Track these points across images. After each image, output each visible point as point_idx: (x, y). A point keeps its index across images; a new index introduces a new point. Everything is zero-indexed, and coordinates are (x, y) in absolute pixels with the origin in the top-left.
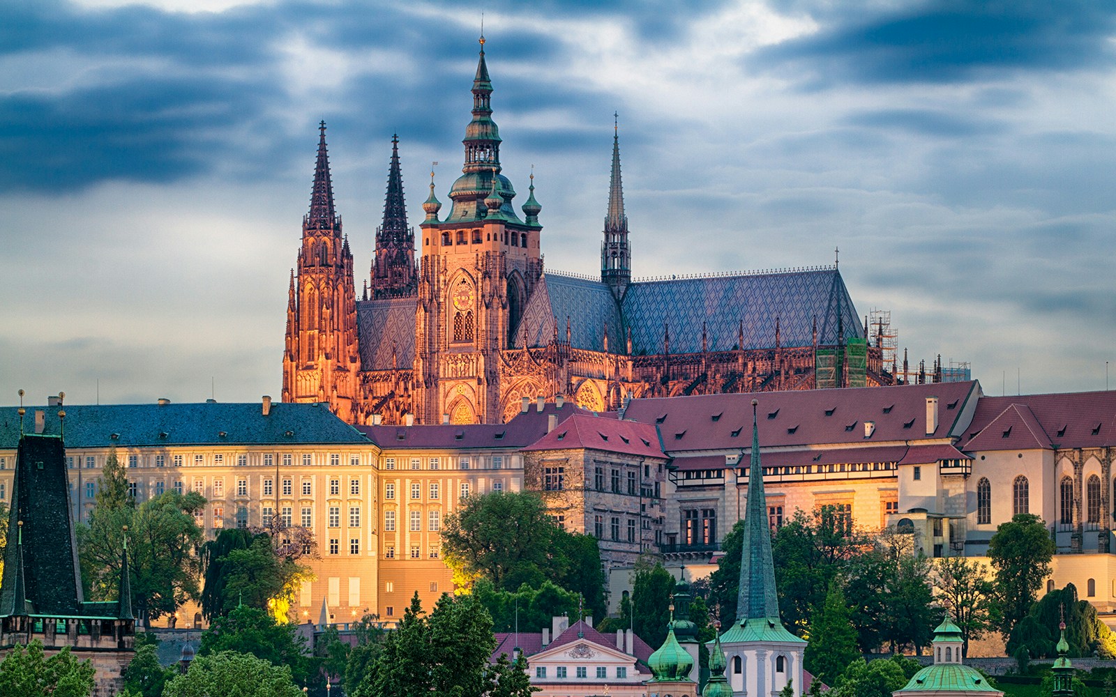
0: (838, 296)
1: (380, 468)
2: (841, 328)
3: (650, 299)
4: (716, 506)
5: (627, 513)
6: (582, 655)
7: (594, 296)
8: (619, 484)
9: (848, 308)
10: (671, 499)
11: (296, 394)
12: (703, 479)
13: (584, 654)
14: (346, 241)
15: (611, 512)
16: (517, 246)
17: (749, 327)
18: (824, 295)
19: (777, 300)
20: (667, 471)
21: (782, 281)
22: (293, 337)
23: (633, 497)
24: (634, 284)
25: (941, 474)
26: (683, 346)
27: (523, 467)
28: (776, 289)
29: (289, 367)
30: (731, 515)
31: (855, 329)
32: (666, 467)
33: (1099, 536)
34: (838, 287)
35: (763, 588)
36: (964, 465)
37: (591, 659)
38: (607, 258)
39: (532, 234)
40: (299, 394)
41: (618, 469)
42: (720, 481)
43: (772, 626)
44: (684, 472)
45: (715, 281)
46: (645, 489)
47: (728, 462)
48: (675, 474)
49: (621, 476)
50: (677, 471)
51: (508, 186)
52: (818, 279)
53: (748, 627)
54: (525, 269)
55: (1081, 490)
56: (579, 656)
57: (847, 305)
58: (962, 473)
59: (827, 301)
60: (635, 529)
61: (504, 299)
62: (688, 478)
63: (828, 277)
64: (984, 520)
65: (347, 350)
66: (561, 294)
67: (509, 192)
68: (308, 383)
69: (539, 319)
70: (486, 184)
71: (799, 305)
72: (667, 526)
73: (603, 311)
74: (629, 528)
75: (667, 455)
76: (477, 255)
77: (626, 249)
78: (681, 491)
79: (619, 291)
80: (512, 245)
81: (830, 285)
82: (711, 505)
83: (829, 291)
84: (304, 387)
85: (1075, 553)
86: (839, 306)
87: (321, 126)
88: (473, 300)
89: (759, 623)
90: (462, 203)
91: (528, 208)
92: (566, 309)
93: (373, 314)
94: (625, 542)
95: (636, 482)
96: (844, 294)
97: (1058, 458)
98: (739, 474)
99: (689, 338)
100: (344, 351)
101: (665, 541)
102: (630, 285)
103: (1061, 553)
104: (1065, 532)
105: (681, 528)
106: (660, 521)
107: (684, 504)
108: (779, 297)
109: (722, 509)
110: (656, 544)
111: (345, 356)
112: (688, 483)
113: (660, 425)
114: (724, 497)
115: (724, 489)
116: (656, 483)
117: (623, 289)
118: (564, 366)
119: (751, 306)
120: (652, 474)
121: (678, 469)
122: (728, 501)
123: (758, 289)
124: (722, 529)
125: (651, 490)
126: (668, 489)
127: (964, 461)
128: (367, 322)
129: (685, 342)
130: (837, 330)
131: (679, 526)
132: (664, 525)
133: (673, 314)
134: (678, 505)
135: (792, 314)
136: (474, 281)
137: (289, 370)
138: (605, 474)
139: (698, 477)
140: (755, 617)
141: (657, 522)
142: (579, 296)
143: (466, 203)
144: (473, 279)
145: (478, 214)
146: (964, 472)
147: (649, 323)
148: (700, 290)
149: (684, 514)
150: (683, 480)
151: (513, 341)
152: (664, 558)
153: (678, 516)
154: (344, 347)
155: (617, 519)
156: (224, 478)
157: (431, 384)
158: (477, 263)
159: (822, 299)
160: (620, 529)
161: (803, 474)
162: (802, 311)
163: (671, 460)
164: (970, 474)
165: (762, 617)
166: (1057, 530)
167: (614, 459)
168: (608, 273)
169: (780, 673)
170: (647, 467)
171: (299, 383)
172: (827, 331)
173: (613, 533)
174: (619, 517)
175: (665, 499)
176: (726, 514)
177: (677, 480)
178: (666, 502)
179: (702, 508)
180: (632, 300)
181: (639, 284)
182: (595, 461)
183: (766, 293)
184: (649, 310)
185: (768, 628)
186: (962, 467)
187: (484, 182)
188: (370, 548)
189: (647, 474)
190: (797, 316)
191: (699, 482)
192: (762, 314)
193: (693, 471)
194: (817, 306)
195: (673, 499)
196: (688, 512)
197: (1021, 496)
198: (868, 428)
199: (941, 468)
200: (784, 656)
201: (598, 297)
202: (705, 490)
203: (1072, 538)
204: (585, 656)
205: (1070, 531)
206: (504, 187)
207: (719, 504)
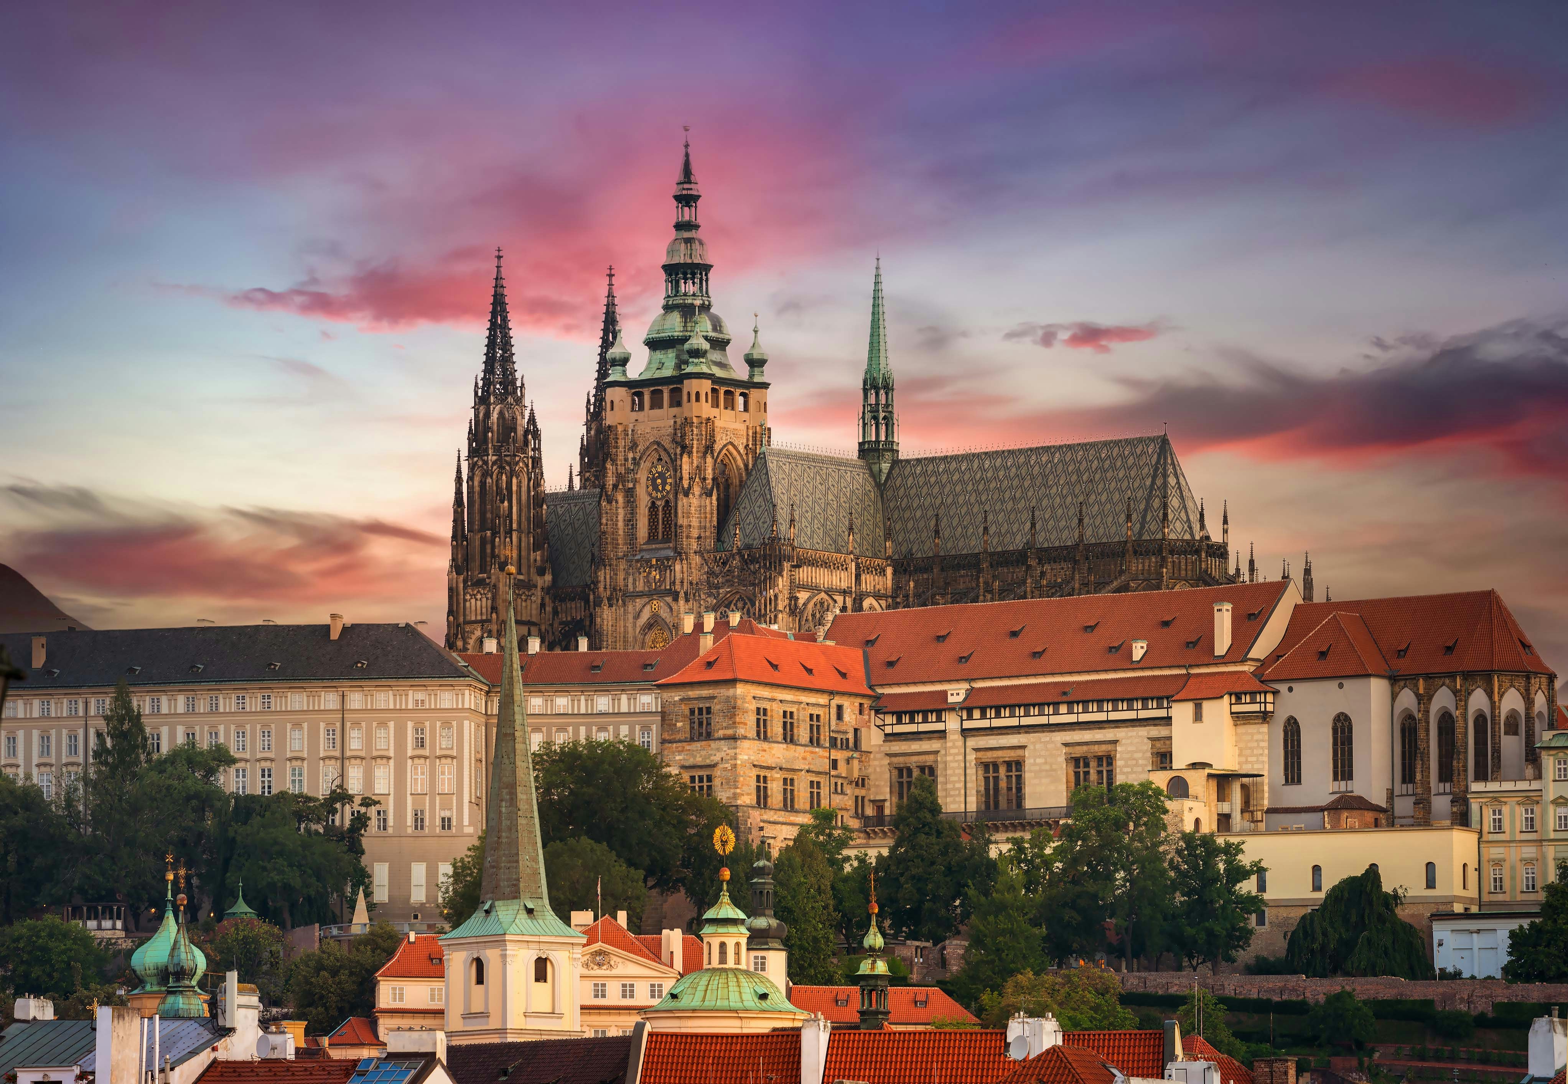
0: (1165, 469)
1: (489, 713)
2: (1165, 515)
3: (921, 480)
4: (936, 761)
5: (808, 771)
6: (599, 965)
7: (840, 477)
8: (795, 731)
9: (1180, 488)
10: (877, 753)
11: (464, 618)
12: (918, 723)
13: (603, 965)
14: (532, 410)
15: (781, 769)
16: (733, 409)
17: (1047, 517)
18: (1146, 470)
19: (1085, 478)
20: (873, 712)
21: (1092, 452)
22: (459, 542)
23: (817, 750)
24: (902, 461)
25: (1232, 713)
26: (961, 544)
27: (659, 710)
28: (1084, 462)
29: (455, 581)
30: (954, 775)
31: (1188, 516)
32: (871, 708)
33: (1452, 802)
34: (1165, 459)
35: (518, 854)
36: (1263, 700)
37: (614, 972)
38: (864, 425)
39: (754, 394)
40: (468, 618)
41: (794, 710)
42: (940, 726)
43: (530, 911)
44: (893, 713)
45: (1006, 454)
46: (836, 739)
47: (951, 699)
48: (881, 716)
49: (798, 719)
50: (884, 713)
51: (720, 326)
52: (1140, 447)
53: (493, 914)
54: (745, 441)
55: (1428, 735)
56: (596, 967)
57: (1178, 483)
58: (1260, 712)
59: (1150, 479)
60: (822, 794)
61: (709, 482)
62: (899, 722)
63: (1153, 444)
64: (1293, 779)
65: (532, 558)
66: (790, 475)
67: (721, 336)
68: (479, 603)
69: (757, 509)
70: (688, 324)
71: (1113, 484)
72: (873, 790)
73: (854, 497)
74: (812, 793)
75: (873, 690)
76: (675, 422)
77: (891, 412)
78: (891, 741)
79: (880, 471)
80: (726, 408)
81: (1155, 456)
82: (929, 759)
83: (1153, 463)
84: (473, 608)
85: (1420, 825)
86: (1165, 484)
87: (497, 253)
88: (671, 485)
89: (510, 908)
90: (658, 352)
91: (750, 357)
92: (795, 495)
93: (573, 508)
94: (805, 812)
95: (822, 728)
96: (1174, 468)
97: (1397, 689)
98: (965, 717)
99: (969, 533)
100: (529, 560)
101: (870, 811)
102: (896, 463)
103: (1402, 826)
104: (1407, 795)
105: (891, 792)
106: (861, 782)
107: (895, 760)
108: (1087, 474)
109: (943, 765)
110: (856, 816)
111: (529, 567)
112: (899, 729)
113: (869, 649)
114: (945, 748)
115: (945, 737)
116: (856, 730)
117: (885, 466)
118: (785, 573)
119: (1051, 487)
120: (848, 716)
121: (885, 710)
122: (951, 755)
123: (1061, 464)
124: (944, 794)
125: (847, 740)
126: (873, 738)
127: (1263, 696)
128: (565, 520)
129: (963, 539)
130: (1161, 518)
131: (888, 789)
132: (869, 789)
133: (949, 500)
134: (887, 761)
135: (1104, 498)
136: (671, 459)
137: (454, 585)
138: (772, 716)
139: (912, 721)
140: (504, 897)
141: (857, 784)
142: (818, 478)
143: (663, 352)
144: (670, 456)
145: (678, 367)
146: (1263, 709)
147: (919, 514)
148: (986, 466)
149: (895, 773)
150: (892, 725)
151: (722, 539)
152: (868, 834)
153: (887, 776)
154: (529, 554)
155: (792, 780)
156: (273, 726)
157: (618, 601)
158: (675, 434)
159: (1144, 475)
160: (796, 793)
161: (1048, 715)
162: (1117, 493)
163: (878, 698)
164: (1273, 712)
165: (515, 898)
166: (1396, 793)
167: (788, 696)
168: (867, 446)
169: (541, 985)
170: (840, 708)
171: (468, 604)
172: (1148, 519)
173: (785, 799)
174: (795, 777)
175: (870, 752)
176: (949, 772)
177: (884, 725)
178: (872, 756)
179: (918, 764)
180: (898, 483)
181: (908, 461)
182: (754, 698)
183: (1070, 469)
184: (918, 496)
185: (523, 915)
186: (1260, 703)
187: (686, 322)
188: (466, 822)
189: (840, 717)
190: (1109, 500)
191: (912, 728)
192: (1065, 497)
193: (905, 713)
194: (1136, 485)
195: (880, 752)
196: (900, 770)
197: (1343, 744)
198: (1139, 650)
199: (1231, 704)
200: (546, 959)
201: (849, 479)
202: (921, 739)
203: (1415, 804)
204: (605, 967)
205: (1413, 795)
206: (715, 329)
207: (939, 759)
